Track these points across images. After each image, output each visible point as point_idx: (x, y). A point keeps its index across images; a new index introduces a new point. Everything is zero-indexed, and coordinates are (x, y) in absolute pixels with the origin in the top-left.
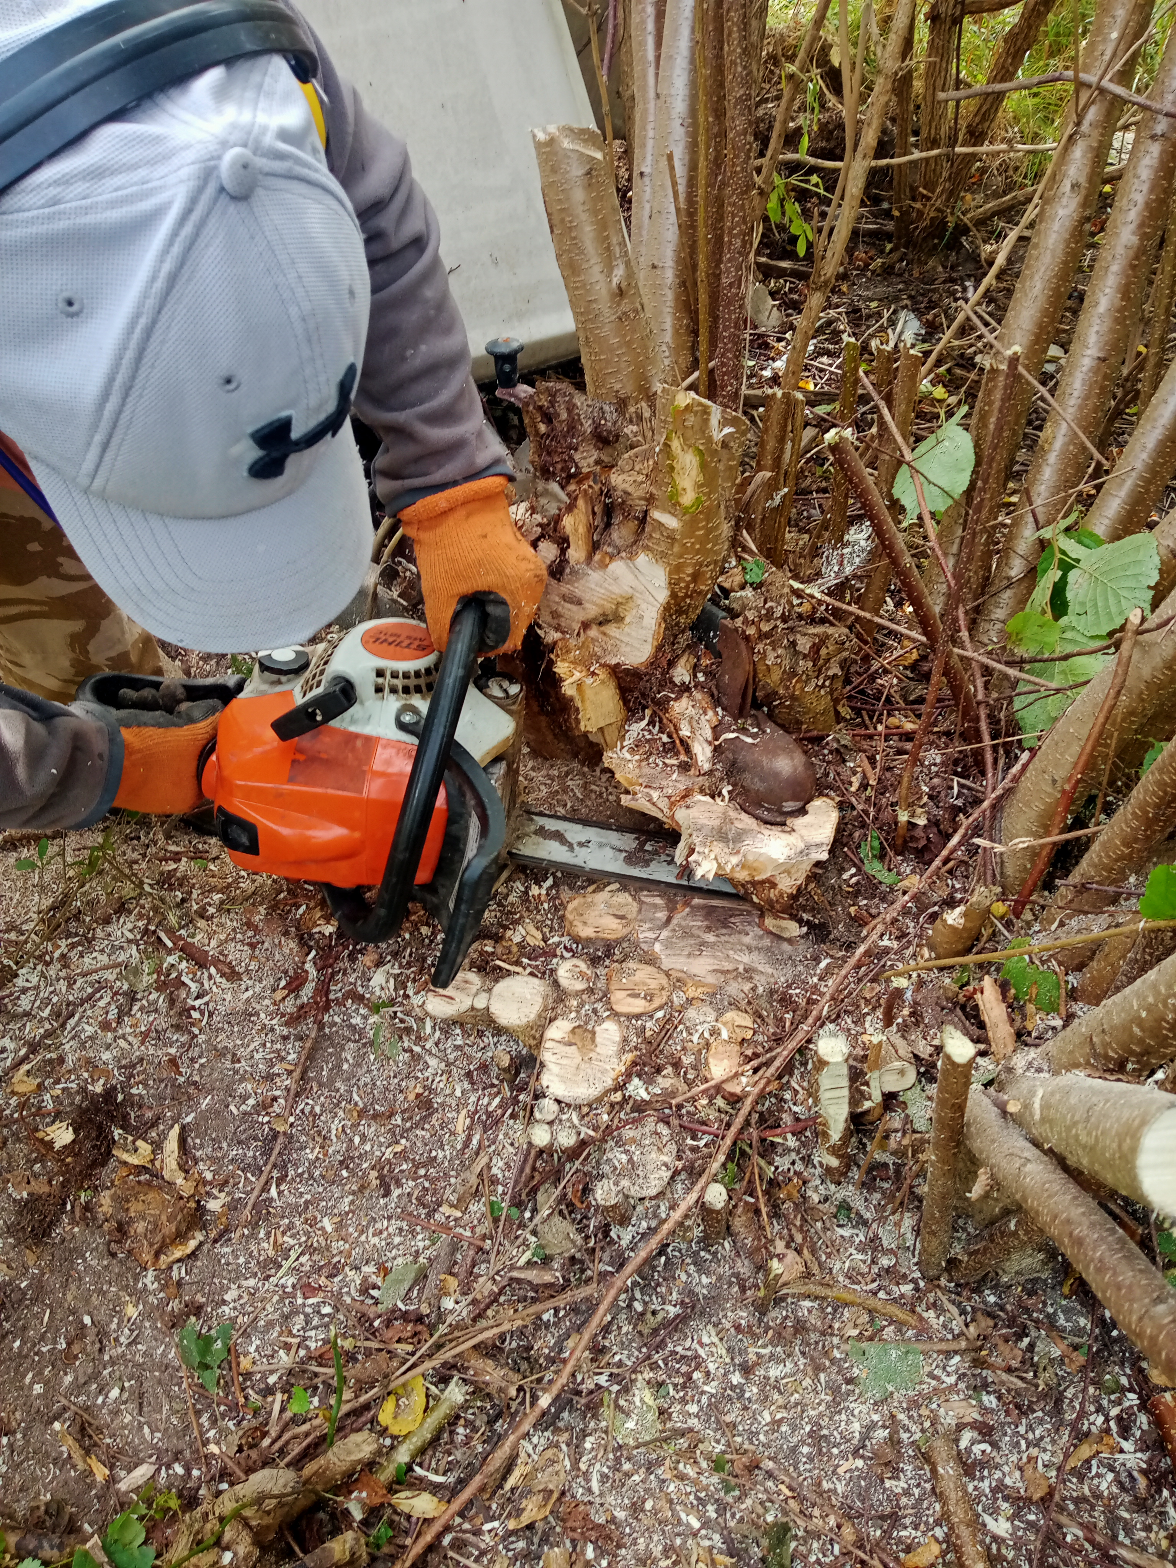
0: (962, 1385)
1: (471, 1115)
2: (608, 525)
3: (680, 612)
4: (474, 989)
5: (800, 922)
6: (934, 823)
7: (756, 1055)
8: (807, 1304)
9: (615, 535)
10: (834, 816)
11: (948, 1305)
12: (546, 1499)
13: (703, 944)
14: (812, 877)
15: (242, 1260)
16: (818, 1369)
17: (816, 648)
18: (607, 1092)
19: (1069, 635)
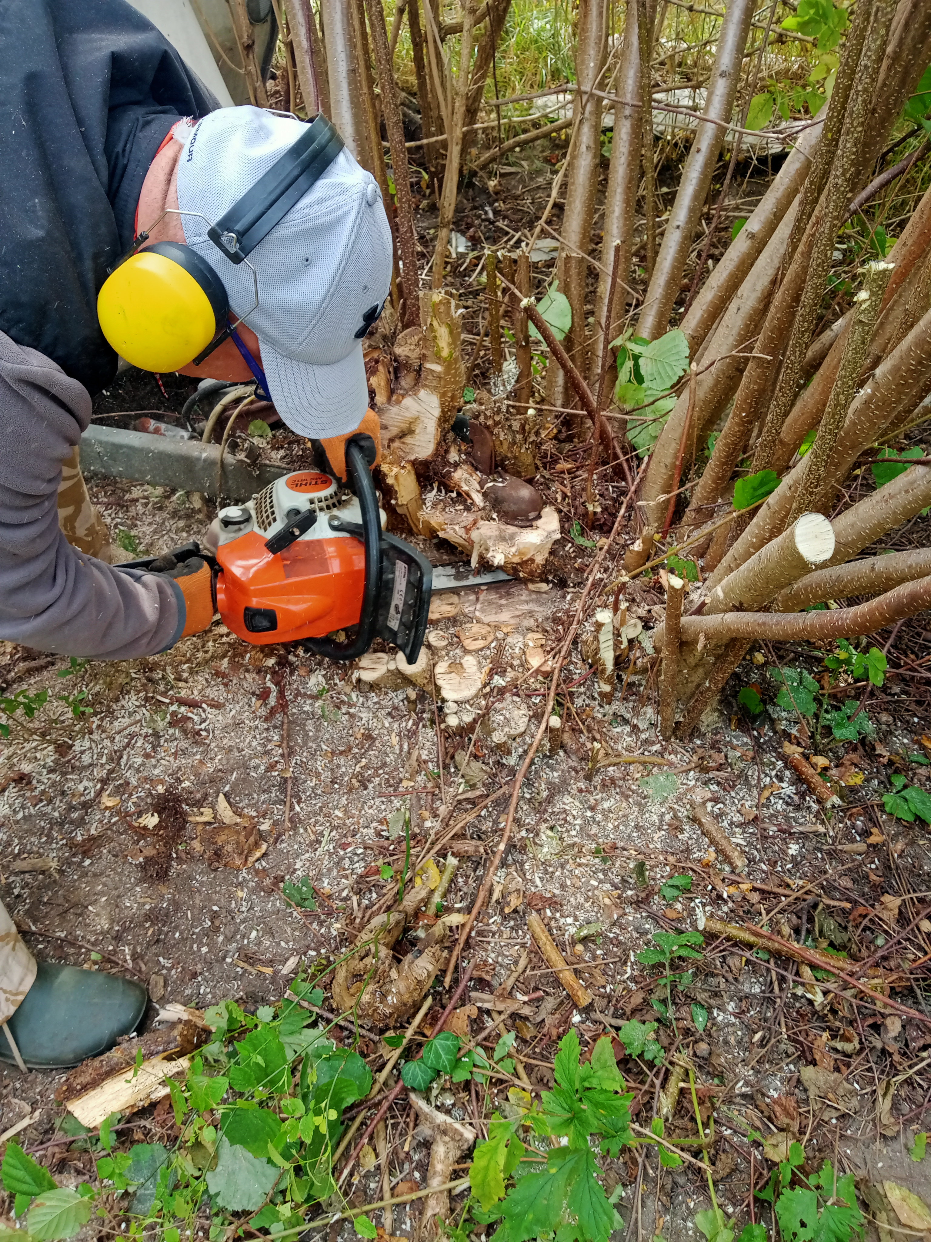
0: (699, 783)
1: (399, 735)
2: (397, 378)
3: (446, 421)
4: (385, 660)
5: (547, 581)
6: (605, 509)
7: (552, 649)
8: (611, 768)
9: (403, 383)
10: (556, 516)
11: (679, 749)
12: (519, 894)
13: (501, 606)
14: (552, 553)
15: (296, 847)
16: (627, 797)
17: (523, 427)
18: (481, 689)
19: (649, 392)
